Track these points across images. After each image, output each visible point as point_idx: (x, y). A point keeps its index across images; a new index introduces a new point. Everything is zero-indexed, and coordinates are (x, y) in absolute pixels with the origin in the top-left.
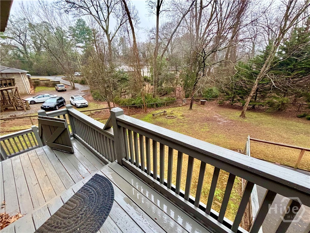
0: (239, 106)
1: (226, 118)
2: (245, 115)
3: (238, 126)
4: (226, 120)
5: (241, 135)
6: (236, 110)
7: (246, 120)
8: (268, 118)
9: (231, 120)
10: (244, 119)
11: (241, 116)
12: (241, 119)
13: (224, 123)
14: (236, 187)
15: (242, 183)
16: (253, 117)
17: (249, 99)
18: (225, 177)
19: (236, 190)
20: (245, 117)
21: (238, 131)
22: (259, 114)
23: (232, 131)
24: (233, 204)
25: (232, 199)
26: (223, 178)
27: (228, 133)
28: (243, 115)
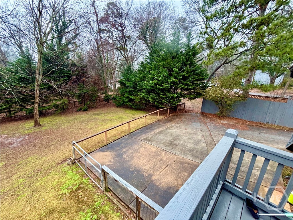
0: (23, 116)
1: (17, 135)
2: (39, 123)
3: (42, 137)
4: (19, 137)
5: (53, 144)
6: (22, 121)
7: (44, 128)
8: (61, 118)
9: (27, 135)
10: (41, 127)
11: (35, 126)
12: (38, 129)
13: (20, 142)
14: (94, 191)
15: (95, 184)
16: (48, 122)
17: (36, 106)
18: (81, 194)
19: (97, 193)
20: (41, 125)
21: (47, 142)
22: (51, 117)
23: (39, 145)
24: (106, 206)
25: (102, 203)
26: (80, 197)
27: (37, 150)
28: (37, 124)
